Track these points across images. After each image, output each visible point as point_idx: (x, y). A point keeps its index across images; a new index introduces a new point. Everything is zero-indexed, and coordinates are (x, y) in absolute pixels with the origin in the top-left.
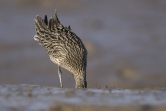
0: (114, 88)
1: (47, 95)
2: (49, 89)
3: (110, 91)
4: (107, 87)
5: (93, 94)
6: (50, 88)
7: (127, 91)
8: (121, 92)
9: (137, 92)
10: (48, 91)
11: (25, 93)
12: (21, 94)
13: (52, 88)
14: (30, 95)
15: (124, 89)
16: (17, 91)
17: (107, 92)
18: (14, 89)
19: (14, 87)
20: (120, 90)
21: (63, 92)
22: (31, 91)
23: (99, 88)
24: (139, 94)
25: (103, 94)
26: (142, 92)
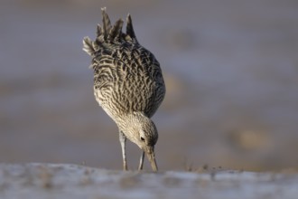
0: (221, 169)
1: (83, 184)
2: (87, 173)
3: (213, 175)
4: (205, 168)
5: (177, 182)
6: (90, 169)
7: (248, 176)
8: (235, 176)
9: (267, 176)
10: (86, 177)
11: (39, 182)
12: (29, 183)
13: (93, 171)
14: (48, 186)
15: (242, 171)
16: (22, 176)
17: (207, 177)
18: (16, 173)
19: (16, 169)
20: (233, 173)
21: (116, 178)
22: (50, 176)
23: (190, 170)
24: (273, 181)
25: (197, 182)
26: (279, 176)
